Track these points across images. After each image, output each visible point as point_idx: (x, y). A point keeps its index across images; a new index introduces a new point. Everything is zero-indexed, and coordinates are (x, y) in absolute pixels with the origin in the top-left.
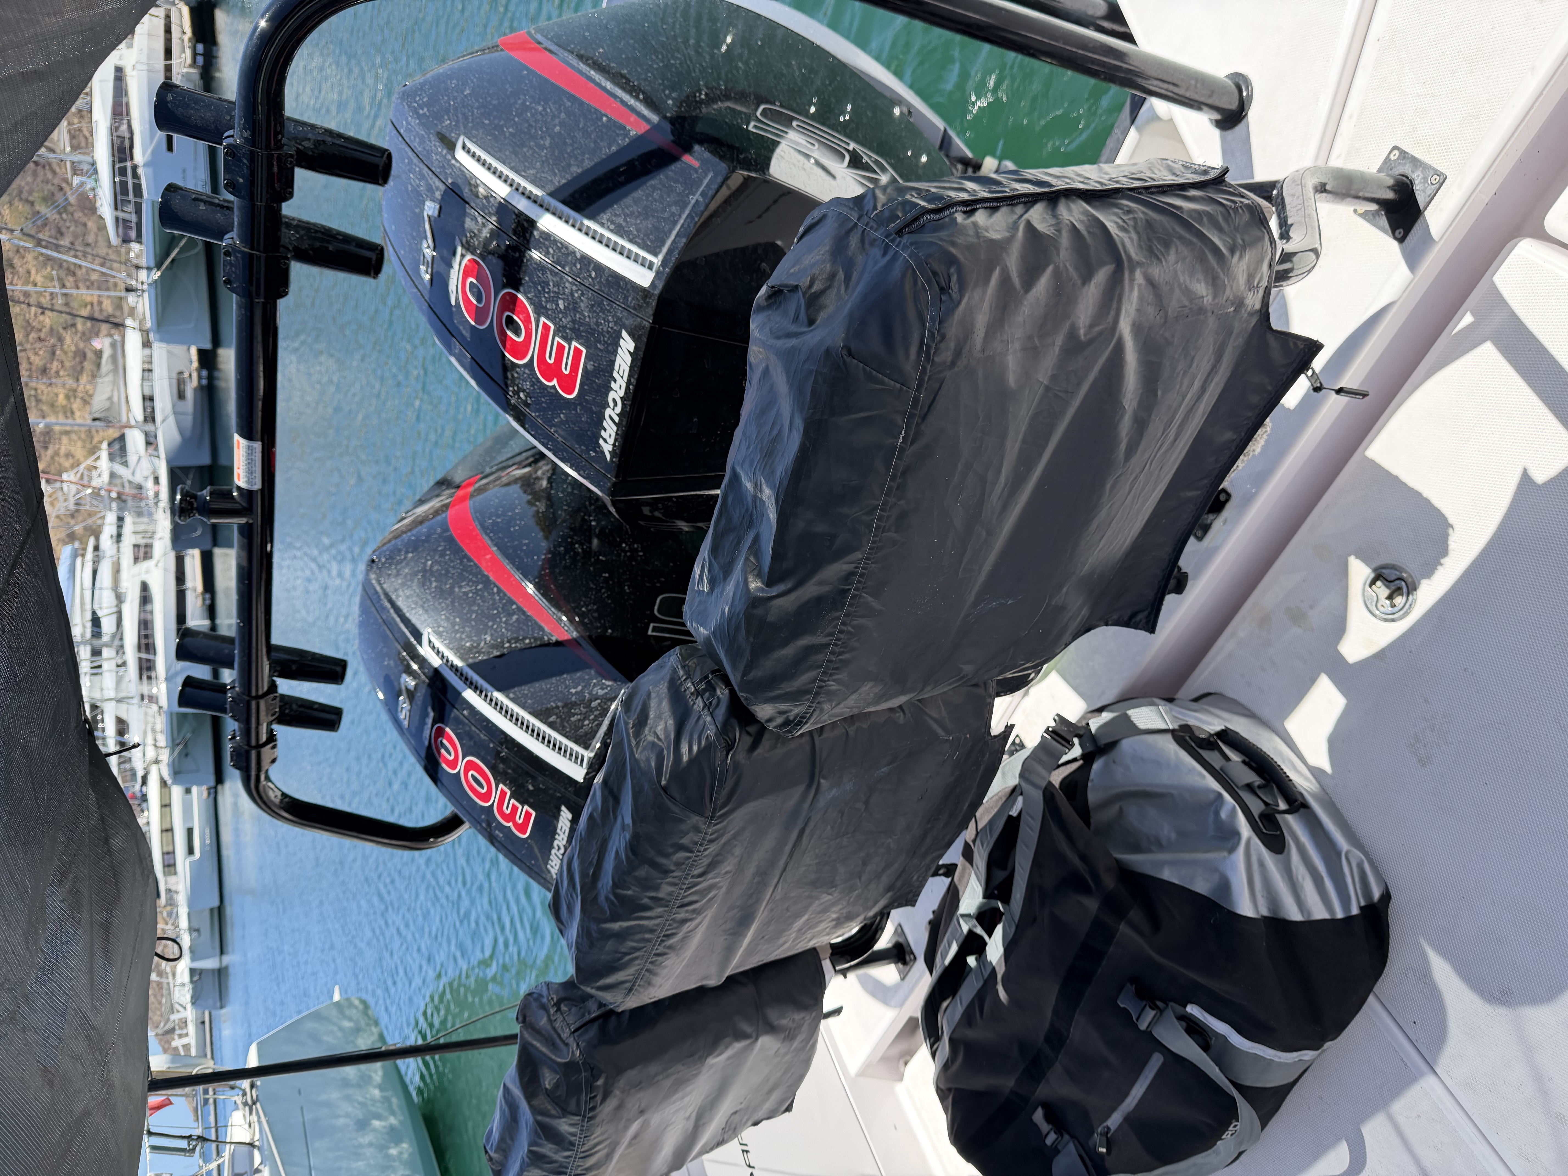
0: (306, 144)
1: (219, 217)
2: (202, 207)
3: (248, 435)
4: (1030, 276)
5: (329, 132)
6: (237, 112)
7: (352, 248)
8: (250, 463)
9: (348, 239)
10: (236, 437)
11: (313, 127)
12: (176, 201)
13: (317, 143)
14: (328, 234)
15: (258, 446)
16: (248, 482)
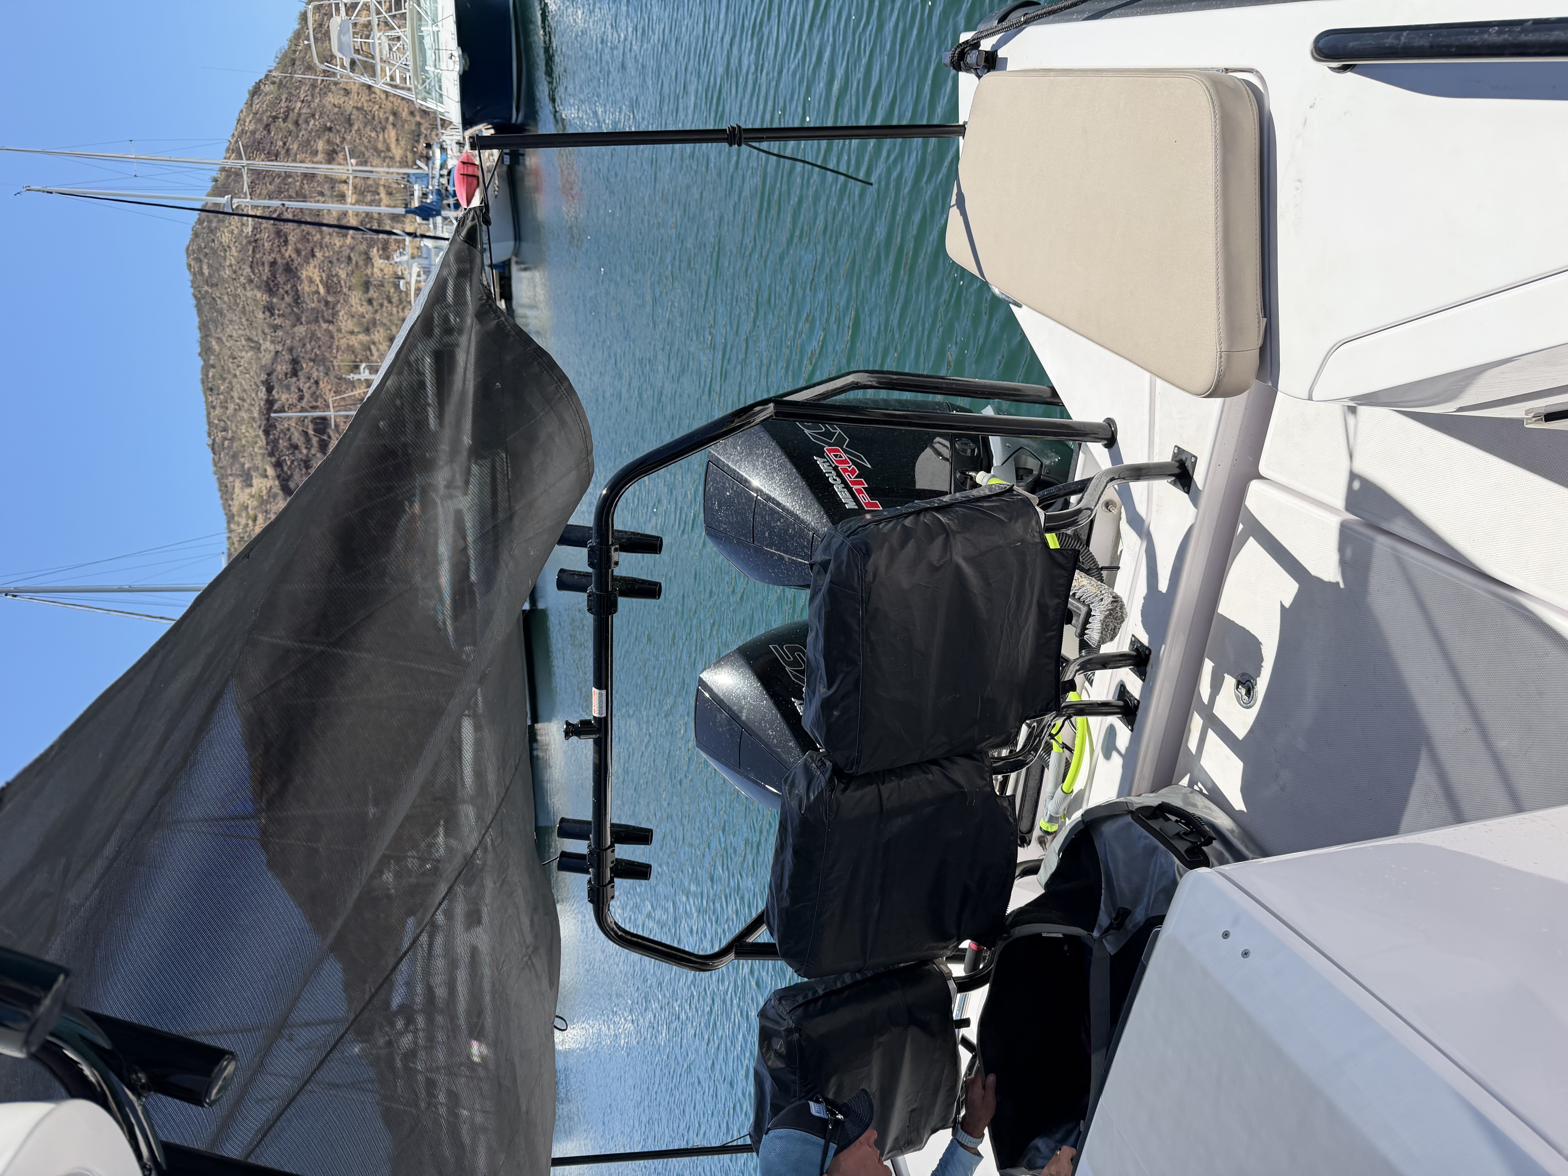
0: (623, 540)
1: (584, 580)
2: (576, 577)
3: (599, 687)
4: (903, 544)
5: (633, 533)
6: (593, 532)
7: (646, 586)
8: (600, 702)
9: (644, 582)
10: (594, 689)
11: (626, 532)
12: (564, 576)
13: (628, 539)
14: (634, 581)
15: (604, 692)
16: (599, 713)
